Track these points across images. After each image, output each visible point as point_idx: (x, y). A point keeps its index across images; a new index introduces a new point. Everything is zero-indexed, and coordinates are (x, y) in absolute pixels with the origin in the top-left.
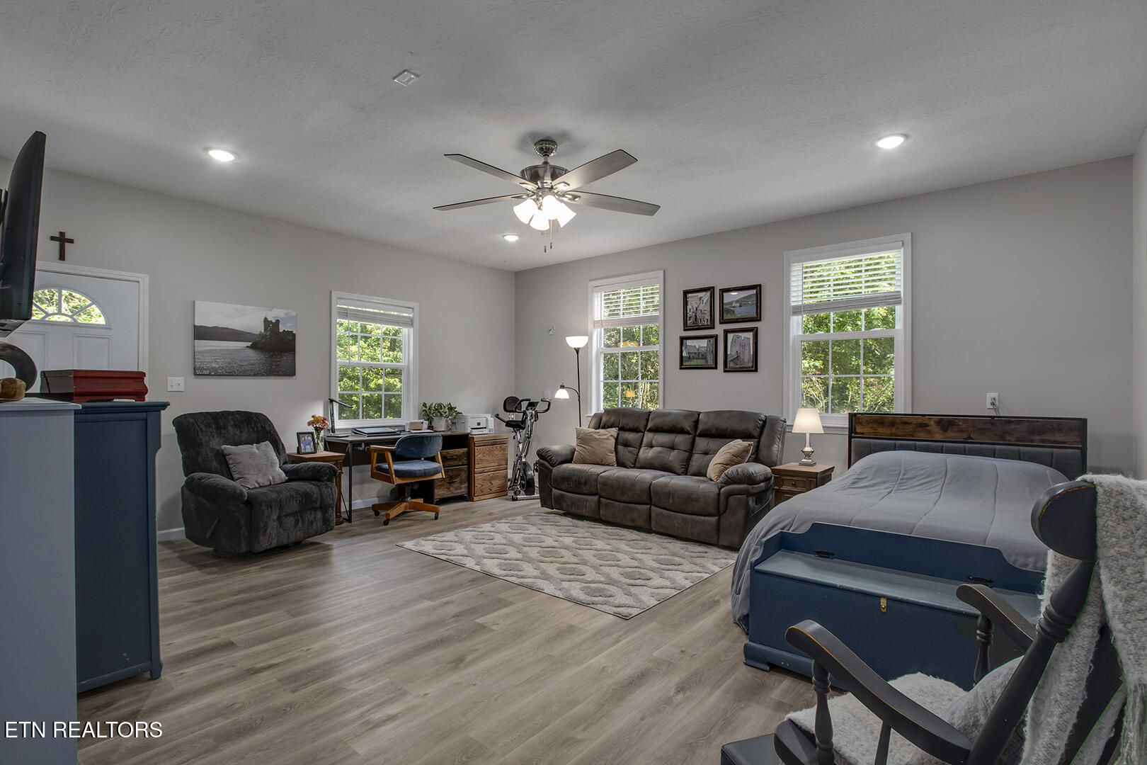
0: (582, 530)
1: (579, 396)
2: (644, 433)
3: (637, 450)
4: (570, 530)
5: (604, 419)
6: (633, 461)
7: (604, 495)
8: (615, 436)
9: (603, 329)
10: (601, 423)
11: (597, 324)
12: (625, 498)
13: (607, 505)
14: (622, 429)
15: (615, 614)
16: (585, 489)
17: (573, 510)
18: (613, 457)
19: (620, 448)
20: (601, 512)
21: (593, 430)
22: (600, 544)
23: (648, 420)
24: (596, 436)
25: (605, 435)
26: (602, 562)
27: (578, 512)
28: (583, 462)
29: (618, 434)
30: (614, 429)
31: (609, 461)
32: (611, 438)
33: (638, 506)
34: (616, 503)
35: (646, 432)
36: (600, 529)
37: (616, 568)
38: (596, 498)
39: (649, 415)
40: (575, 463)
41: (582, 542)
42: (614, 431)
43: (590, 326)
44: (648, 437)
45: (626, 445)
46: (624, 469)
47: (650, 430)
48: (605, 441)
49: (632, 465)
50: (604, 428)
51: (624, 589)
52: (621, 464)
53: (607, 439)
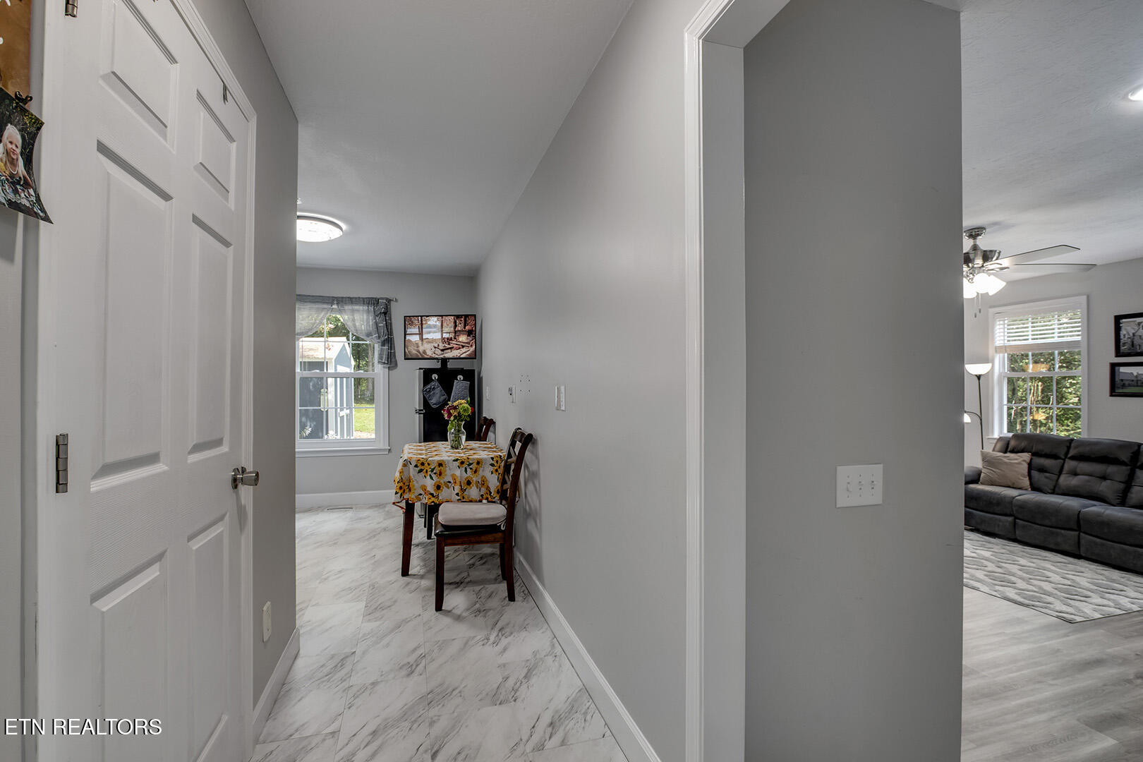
0: (997, 547)
1: (981, 420)
2: (1064, 460)
3: (1057, 476)
4: (984, 545)
5: (1012, 443)
6: (1052, 488)
7: (1020, 516)
8: (1028, 461)
9: (1006, 355)
10: (1007, 446)
11: (999, 349)
12: (1047, 522)
13: (1024, 527)
14: (1035, 454)
15: (1057, 617)
16: (997, 509)
17: (983, 527)
18: (1026, 482)
19: (1034, 473)
20: (1017, 532)
21: (1001, 454)
22: (1023, 561)
23: (1069, 448)
24: (1006, 460)
25: (1016, 459)
26: (1031, 577)
27: (989, 529)
28: (992, 484)
29: (1031, 459)
30: (1026, 454)
31: (1022, 485)
32: (1024, 463)
33: (1063, 531)
34: (1036, 526)
35: (1067, 460)
36: (1017, 548)
37: (1047, 583)
38: (1010, 519)
39: (1070, 443)
40: (982, 484)
41: (1002, 557)
42: (1026, 456)
43: (991, 351)
44: (1069, 464)
45: (1042, 470)
46: (1042, 494)
47: (1073, 458)
48: (1017, 466)
49: (1050, 491)
50: (1013, 451)
51: (1061, 601)
52: (1035, 488)
53: (1019, 463)
